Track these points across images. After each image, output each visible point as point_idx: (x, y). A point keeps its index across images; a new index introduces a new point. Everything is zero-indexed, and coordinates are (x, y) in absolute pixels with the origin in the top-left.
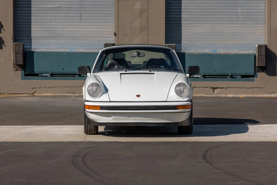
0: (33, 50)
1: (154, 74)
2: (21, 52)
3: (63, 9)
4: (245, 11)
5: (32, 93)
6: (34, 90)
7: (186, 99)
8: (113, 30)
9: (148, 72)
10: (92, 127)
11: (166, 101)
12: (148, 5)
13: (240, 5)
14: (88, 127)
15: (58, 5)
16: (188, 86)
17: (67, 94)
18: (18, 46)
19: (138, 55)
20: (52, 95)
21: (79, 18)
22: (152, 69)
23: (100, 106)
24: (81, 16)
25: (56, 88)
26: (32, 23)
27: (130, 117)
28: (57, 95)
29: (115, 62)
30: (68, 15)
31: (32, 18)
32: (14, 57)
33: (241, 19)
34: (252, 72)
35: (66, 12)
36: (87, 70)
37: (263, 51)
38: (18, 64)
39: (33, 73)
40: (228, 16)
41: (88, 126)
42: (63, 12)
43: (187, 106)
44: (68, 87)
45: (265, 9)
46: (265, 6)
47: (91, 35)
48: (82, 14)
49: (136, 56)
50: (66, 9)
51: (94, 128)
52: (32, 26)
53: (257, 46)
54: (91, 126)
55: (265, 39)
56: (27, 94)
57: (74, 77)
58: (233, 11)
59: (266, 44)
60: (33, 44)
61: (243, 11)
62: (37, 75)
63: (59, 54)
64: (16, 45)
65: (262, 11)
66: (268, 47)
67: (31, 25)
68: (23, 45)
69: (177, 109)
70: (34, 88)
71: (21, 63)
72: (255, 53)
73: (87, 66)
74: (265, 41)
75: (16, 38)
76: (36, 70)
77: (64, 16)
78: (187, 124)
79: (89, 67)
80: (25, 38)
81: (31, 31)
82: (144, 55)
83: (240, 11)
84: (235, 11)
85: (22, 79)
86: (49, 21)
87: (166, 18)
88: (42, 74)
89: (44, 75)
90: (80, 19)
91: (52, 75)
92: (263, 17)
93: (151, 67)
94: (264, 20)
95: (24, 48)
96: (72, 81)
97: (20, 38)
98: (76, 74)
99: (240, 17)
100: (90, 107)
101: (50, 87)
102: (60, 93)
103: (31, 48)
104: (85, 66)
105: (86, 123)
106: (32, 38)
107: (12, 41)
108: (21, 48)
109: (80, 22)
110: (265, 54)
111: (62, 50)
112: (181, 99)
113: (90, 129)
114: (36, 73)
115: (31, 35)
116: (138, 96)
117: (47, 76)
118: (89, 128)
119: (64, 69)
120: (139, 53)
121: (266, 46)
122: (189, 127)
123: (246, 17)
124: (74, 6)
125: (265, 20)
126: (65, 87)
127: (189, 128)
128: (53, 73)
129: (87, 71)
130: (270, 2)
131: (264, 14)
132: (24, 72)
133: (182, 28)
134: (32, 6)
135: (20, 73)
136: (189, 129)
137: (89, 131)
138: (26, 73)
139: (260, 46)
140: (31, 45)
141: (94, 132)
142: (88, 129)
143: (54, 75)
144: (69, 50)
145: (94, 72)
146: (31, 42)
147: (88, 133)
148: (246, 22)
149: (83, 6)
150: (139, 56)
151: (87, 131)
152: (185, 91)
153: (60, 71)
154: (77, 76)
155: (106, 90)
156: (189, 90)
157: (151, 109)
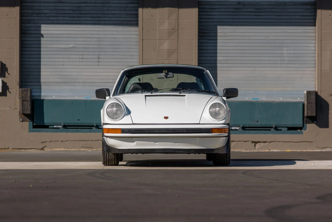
0: (42, 98)
1: (185, 96)
2: (29, 100)
3: (78, 50)
4: (291, 52)
5: (41, 148)
6: (44, 145)
7: (223, 122)
9: (178, 94)
10: (111, 157)
11: (199, 124)
12: (178, 45)
13: (285, 45)
14: (107, 156)
15: (72, 45)
16: (224, 107)
17: (82, 149)
18: (25, 93)
19: (165, 76)
20: (65, 150)
21: (97, 60)
22: (182, 91)
23: (121, 129)
24: (99, 58)
25: (70, 142)
26: (42, 67)
27: (157, 142)
28: (70, 150)
29: (139, 87)
30: (84, 57)
31: (42, 60)
32: (20, 106)
33: (286, 62)
34: (299, 123)
35: (81, 53)
36: (106, 93)
37: (313, 98)
38: (24, 113)
39: (43, 124)
40: (271, 58)
41: (107, 154)
42: (78, 53)
43: (224, 130)
44: (84, 141)
45: (315, 50)
46: (315, 47)
47: (111, 80)
48: (100, 56)
49: (163, 77)
50: (81, 50)
51: (113, 158)
52: (42, 70)
53: (305, 92)
54: (110, 154)
55: (315, 84)
56: (35, 149)
57: (91, 130)
58: (277, 52)
59: (317, 90)
60: (42, 91)
61: (289, 52)
62: (47, 127)
63: (73, 102)
64: (22, 91)
65: (312, 52)
66: (319, 93)
67: (40, 68)
68: (31, 92)
69: (212, 133)
70: (43, 142)
71: (28, 112)
72: (303, 101)
73: (106, 89)
74: (315, 88)
75: (22, 84)
76: (47, 121)
77: (79, 58)
78: (224, 152)
79: (109, 90)
80: (33, 83)
81: (40, 75)
82: (173, 76)
83: (285, 52)
84: (280, 52)
85: (30, 131)
86: (62, 63)
87: (199, 60)
88: (54, 125)
89: (55, 126)
90: (98, 62)
91: (65, 127)
92: (313, 59)
93: (181, 89)
94: (314, 62)
95: (31, 96)
96: (89, 133)
97: (28, 83)
98: (93, 126)
99: (286, 59)
100: (109, 131)
101: (62, 141)
102: (74, 148)
103: (40, 96)
104: (104, 89)
105: (105, 151)
106: (42, 84)
107: (18, 87)
108: (29, 95)
109: (98, 65)
110: (315, 102)
111: (76, 98)
112: (216, 122)
113: (109, 159)
114: (46, 124)
115: (40, 80)
116: (166, 118)
117: (59, 128)
118: (109, 157)
119: (79, 120)
120: (167, 74)
121: (316, 93)
122: (225, 156)
123: (292, 59)
124: (91, 46)
125: (316, 62)
126: (80, 141)
127: (226, 158)
128: (66, 125)
129: (106, 95)
130: (321, 41)
131: (313, 55)
132: (31, 123)
133: (218, 72)
134: (42, 46)
135: (27, 124)
136: (226, 160)
137: (109, 161)
138: (34, 124)
139: (309, 93)
140: (40, 92)
141: (114, 162)
142: (107, 158)
143: (68, 127)
144: (85, 98)
145: (114, 95)
146: (40, 89)
147: (108, 164)
148: (293, 65)
149: (101, 46)
150: (167, 77)
151: (106, 161)
152: (221, 112)
153: (75, 122)
154: (94, 128)
155: (129, 112)
156: (225, 112)
157: (182, 132)
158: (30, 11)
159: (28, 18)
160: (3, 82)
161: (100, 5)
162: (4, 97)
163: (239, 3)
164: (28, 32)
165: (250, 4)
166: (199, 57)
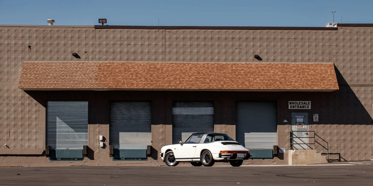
0: (119, 149)
8: (151, 140)
18: (111, 147)
25: (127, 164)
30: (132, 134)
32: (110, 151)
38: (111, 154)
39: (119, 158)
47: (142, 142)
60: (120, 146)
63: (128, 150)
68: (113, 147)
70: (118, 164)
71: (113, 154)
75: (110, 144)
85: (113, 161)
87: (173, 135)
89: (122, 159)
95: (114, 148)
96: (134, 161)
108: (113, 148)
111: (129, 149)
117: (124, 159)
128: (126, 158)
132: (114, 157)
135: (112, 158)
153: (129, 157)
158: (113, 118)
159: (112, 121)
160: (104, 143)
161: (138, 116)
162: (104, 149)
163: (187, 115)
164: (112, 125)
165: (190, 115)
166: (173, 134)
